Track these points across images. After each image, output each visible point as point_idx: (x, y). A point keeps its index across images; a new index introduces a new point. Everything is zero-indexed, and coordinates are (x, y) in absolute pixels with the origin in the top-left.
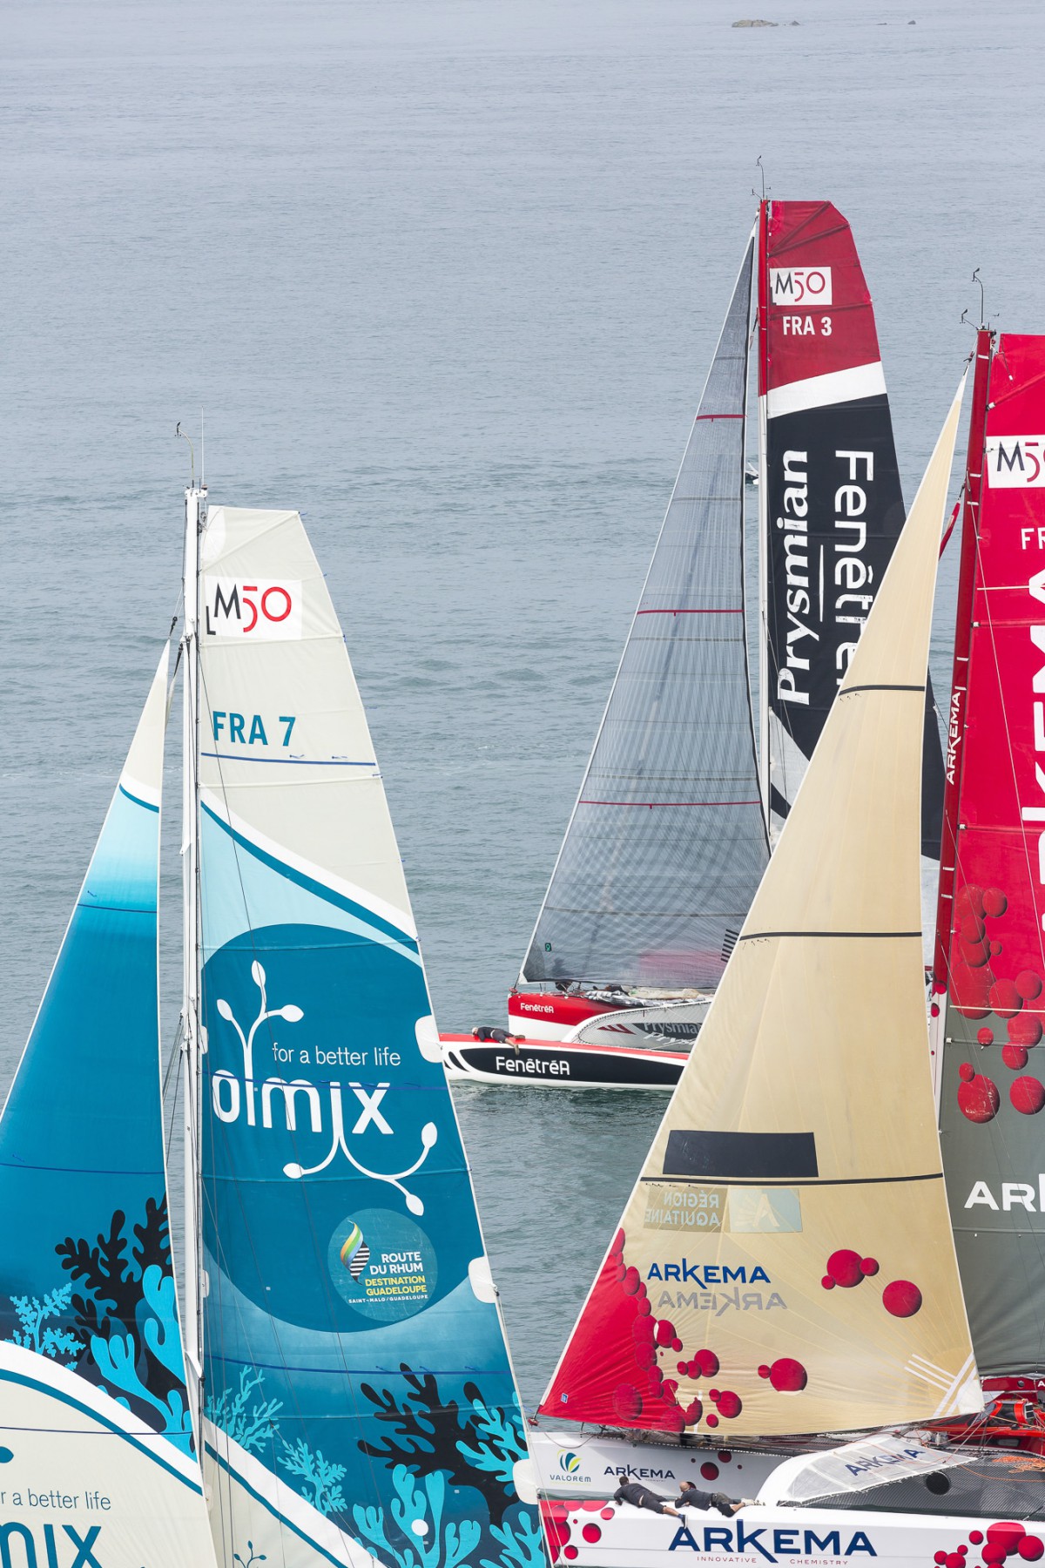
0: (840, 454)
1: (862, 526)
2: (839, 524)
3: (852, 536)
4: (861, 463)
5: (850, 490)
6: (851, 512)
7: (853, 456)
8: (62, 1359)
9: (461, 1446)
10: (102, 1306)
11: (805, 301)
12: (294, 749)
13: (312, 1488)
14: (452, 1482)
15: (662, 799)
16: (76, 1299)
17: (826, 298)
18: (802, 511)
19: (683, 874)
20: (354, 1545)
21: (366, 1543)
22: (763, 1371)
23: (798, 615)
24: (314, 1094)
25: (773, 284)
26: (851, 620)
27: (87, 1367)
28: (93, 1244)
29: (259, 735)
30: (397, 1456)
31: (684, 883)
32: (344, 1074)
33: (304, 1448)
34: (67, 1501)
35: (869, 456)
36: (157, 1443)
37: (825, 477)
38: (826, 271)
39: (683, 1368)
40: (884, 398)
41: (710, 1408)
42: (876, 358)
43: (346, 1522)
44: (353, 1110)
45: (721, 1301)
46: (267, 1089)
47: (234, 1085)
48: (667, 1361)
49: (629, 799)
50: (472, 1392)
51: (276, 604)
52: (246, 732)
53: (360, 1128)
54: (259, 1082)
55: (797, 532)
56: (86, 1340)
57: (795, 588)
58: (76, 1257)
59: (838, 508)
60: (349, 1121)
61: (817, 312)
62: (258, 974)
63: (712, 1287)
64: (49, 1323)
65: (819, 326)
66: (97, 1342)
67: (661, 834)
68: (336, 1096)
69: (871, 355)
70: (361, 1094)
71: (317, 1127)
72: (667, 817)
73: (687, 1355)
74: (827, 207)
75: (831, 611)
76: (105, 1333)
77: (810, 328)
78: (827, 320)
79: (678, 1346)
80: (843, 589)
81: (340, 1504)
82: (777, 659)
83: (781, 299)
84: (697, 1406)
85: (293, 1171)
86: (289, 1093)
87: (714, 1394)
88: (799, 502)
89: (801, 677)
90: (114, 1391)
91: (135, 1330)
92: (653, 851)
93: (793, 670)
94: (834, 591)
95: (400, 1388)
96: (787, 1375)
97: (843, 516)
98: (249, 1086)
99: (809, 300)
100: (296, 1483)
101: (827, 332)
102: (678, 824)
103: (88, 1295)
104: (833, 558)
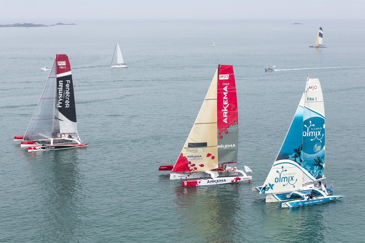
0: (66, 81)
1: (69, 88)
2: (66, 88)
3: (68, 89)
4: (69, 82)
5: (67, 84)
6: (68, 87)
7: (68, 81)
8: (293, 160)
9: (320, 163)
10: (297, 155)
11: (62, 65)
12: (316, 101)
13: (307, 169)
14: (319, 167)
15: (47, 118)
16: (295, 155)
17: (65, 65)
18: (62, 87)
19: (49, 126)
20: (310, 174)
21: (311, 173)
22: (200, 165)
23: (61, 98)
24: (315, 133)
25: (58, 63)
26: (67, 98)
27: (295, 161)
28: (297, 149)
29: (313, 99)
30: (315, 165)
31: (49, 127)
32: (317, 130)
33: (308, 166)
34: (291, 174)
35: (70, 81)
36: (300, 167)
37: (65, 83)
38: (65, 62)
39: (191, 166)
40: (71, 75)
41: (194, 169)
42: (71, 71)
43: (309, 172)
44: (318, 133)
45: (196, 159)
46: (310, 133)
47: (306, 133)
48: (189, 165)
49: (42, 119)
50: (322, 158)
51: (316, 87)
52: (312, 100)
53: (318, 135)
54: (309, 132)
55: (61, 89)
56: (295, 158)
57: (60, 95)
58: (296, 150)
59: (66, 86)
60: (317, 135)
61: (64, 66)
62: (310, 122)
63: (195, 158)
64: (292, 157)
65: (64, 67)
66: (297, 158)
67: (46, 122)
68: (317, 132)
69: (70, 70)
70: (319, 132)
71: (314, 135)
72: (47, 120)
73: (192, 165)
74: (65, 55)
75: (65, 97)
76: (297, 157)
77: (63, 67)
78: (65, 67)
79: (191, 164)
80: (67, 95)
81: (309, 170)
82: (57, 103)
83: (59, 65)
84: (192, 169)
85: (312, 140)
86: (312, 133)
87: (194, 168)
88: (61, 86)
89: (60, 105)
90: (297, 163)
91: (300, 157)
92: (45, 124)
93: (59, 104)
94: (65, 95)
95: (317, 158)
96: (202, 166)
97: (67, 87)
98: (308, 133)
99: (63, 65)
100: (306, 169)
101: (65, 68)
102: (49, 121)
103: (296, 154)
104: (65, 92)
